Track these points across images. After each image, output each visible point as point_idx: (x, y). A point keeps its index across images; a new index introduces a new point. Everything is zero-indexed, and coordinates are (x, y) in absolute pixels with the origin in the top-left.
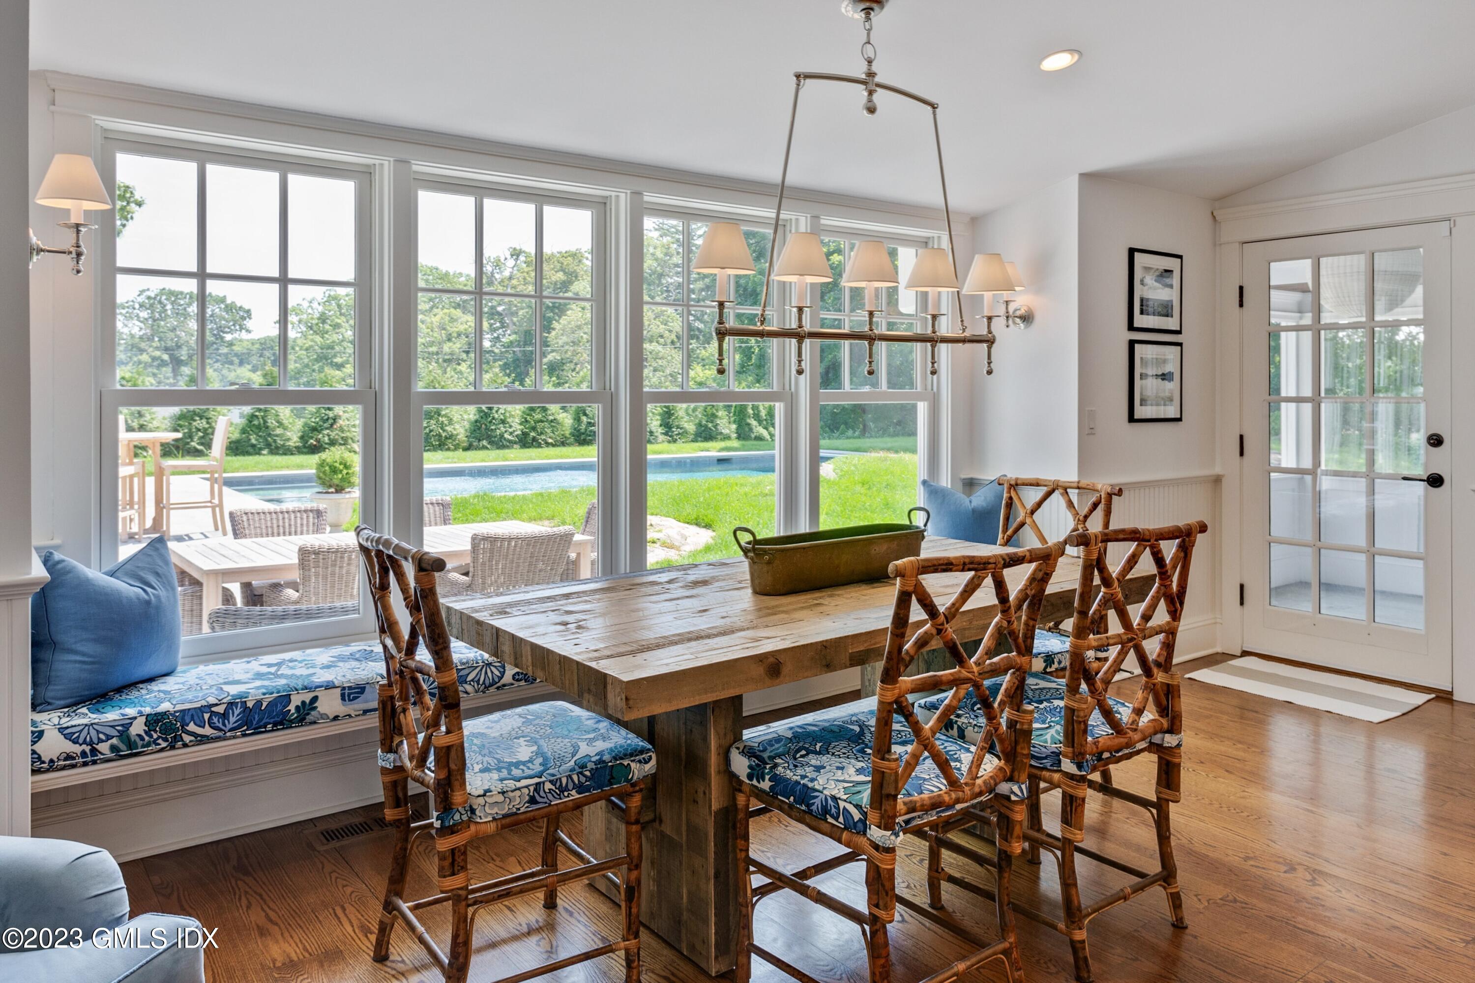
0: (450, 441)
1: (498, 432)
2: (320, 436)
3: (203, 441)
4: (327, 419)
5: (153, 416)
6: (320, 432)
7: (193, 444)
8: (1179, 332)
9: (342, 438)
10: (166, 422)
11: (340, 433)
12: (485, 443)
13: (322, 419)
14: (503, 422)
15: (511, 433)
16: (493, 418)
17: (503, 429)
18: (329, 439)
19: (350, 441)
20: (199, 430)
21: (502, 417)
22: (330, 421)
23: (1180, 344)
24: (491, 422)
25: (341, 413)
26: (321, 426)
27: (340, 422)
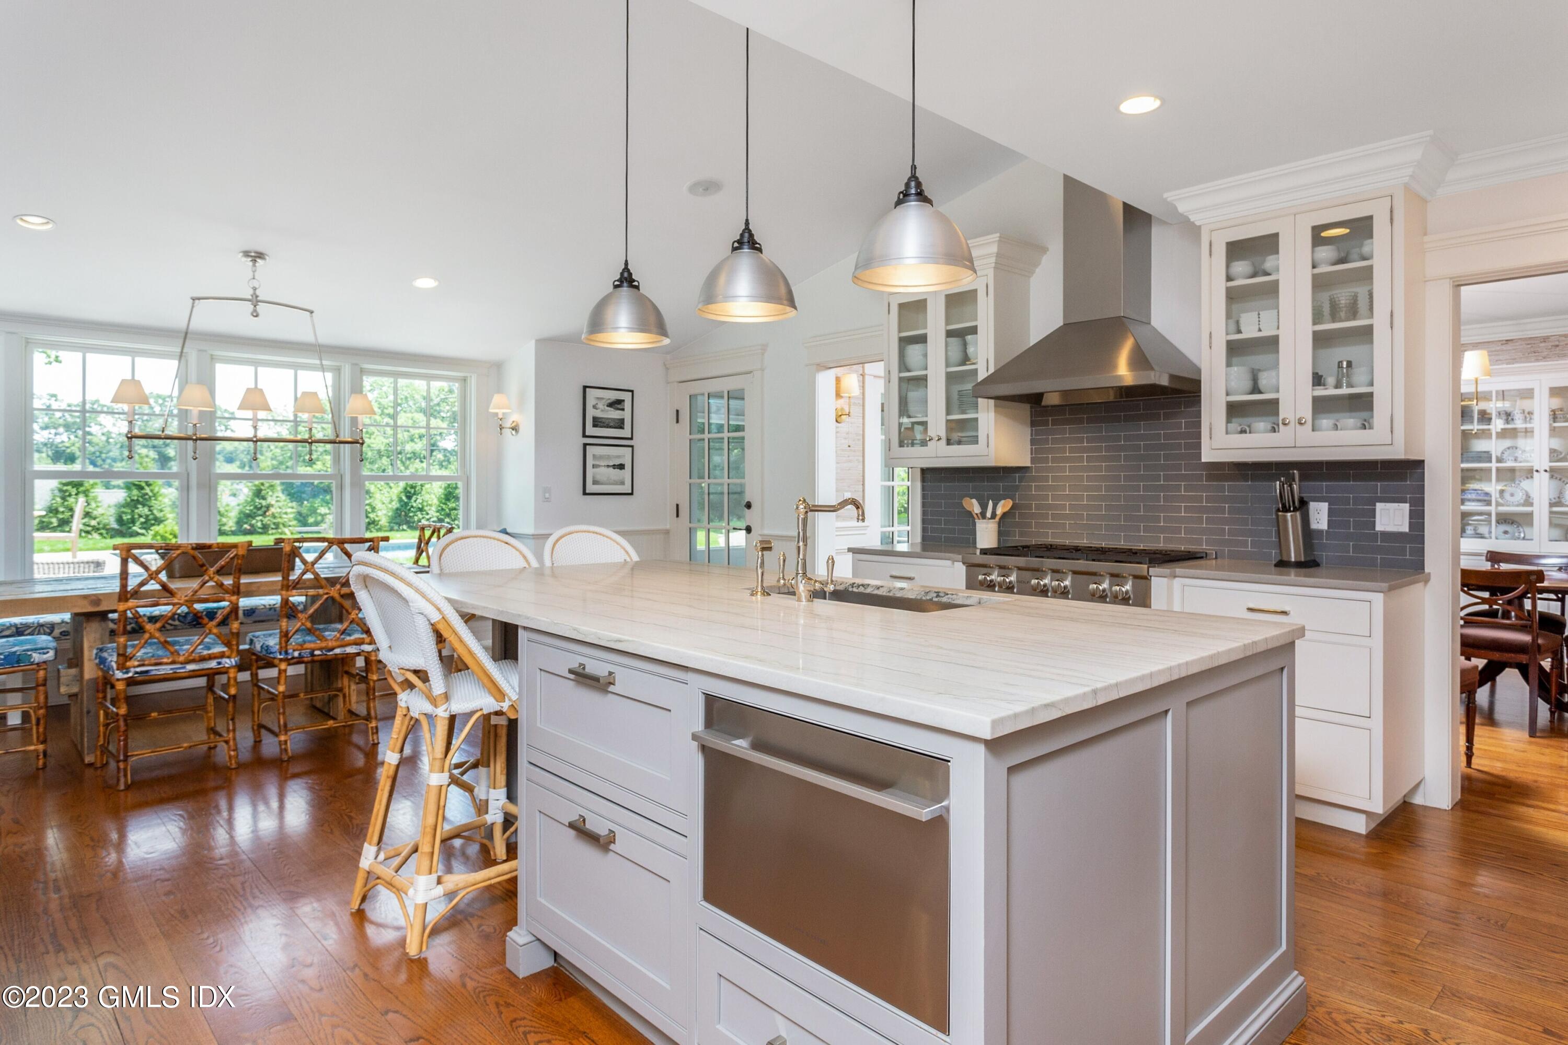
0: (372, 526)
1: (416, 518)
2: (254, 522)
3: (145, 526)
4: (262, 507)
5: (99, 504)
6: (254, 518)
7: (134, 528)
8: (631, 439)
9: (274, 523)
10: (110, 509)
11: (272, 519)
12: (405, 527)
13: (256, 507)
14: (421, 510)
15: (428, 520)
16: (412, 507)
17: (420, 516)
18: (262, 524)
19: (281, 526)
20: (140, 516)
21: (420, 506)
22: (264, 509)
23: (632, 447)
24: (409, 510)
25: (273, 502)
26: (255, 513)
27: (272, 510)
